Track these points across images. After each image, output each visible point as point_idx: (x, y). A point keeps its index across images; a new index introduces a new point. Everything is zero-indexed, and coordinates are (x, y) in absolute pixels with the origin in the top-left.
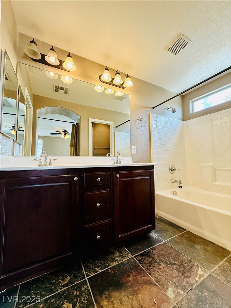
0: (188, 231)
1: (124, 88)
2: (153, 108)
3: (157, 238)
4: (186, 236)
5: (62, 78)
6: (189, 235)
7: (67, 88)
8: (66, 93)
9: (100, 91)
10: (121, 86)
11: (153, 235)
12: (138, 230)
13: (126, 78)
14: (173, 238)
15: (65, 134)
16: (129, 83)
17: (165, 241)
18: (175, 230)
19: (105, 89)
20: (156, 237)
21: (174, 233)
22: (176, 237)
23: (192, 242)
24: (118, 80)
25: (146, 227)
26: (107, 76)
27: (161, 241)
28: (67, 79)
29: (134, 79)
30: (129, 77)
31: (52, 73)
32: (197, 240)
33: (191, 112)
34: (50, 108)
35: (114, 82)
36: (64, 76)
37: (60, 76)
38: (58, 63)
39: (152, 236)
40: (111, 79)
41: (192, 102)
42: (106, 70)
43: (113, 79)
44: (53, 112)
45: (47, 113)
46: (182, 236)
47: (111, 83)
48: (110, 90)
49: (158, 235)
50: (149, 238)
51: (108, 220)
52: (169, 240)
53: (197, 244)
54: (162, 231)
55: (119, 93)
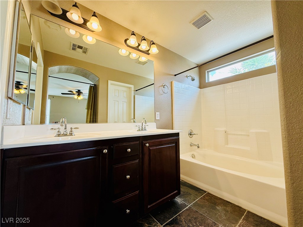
0: (208, 193)
1: (149, 54)
2: (175, 75)
3: (182, 203)
4: (207, 198)
5: (84, 37)
6: (210, 196)
7: (87, 47)
8: (85, 52)
9: (125, 55)
10: (147, 52)
11: (178, 200)
12: (165, 198)
13: (152, 44)
14: (197, 201)
15: (79, 95)
16: (154, 50)
17: (190, 206)
18: (197, 193)
19: (130, 53)
20: (180, 202)
21: (196, 196)
22: (198, 200)
23: (213, 204)
24: (144, 46)
25: (172, 194)
26: (133, 41)
27: (186, 206)
28: (89, 39)
29: (159, 47)
30: (154, 44)
31: (73, 31)
32: (217, 201)
33: (207, 81)
34: (64, 67)
35: (140, 48)
36: (87, 36)
37: (82, 35)
38: (82, 21)
39: (177, 202)
40: (137, 45)
41: (208, 72)
42: (132, 34)
43: (139, 45)
44: (68, 71)
45: (60, 72)
46: (203, 198)
47: (137, 49)
48: (135, 55)
49: (182, 199)
50: (174, 204)
51: (137, 192)
52: (193, 204)
53: (217, 206)
54: (186, 194)
55: (144, 58)
